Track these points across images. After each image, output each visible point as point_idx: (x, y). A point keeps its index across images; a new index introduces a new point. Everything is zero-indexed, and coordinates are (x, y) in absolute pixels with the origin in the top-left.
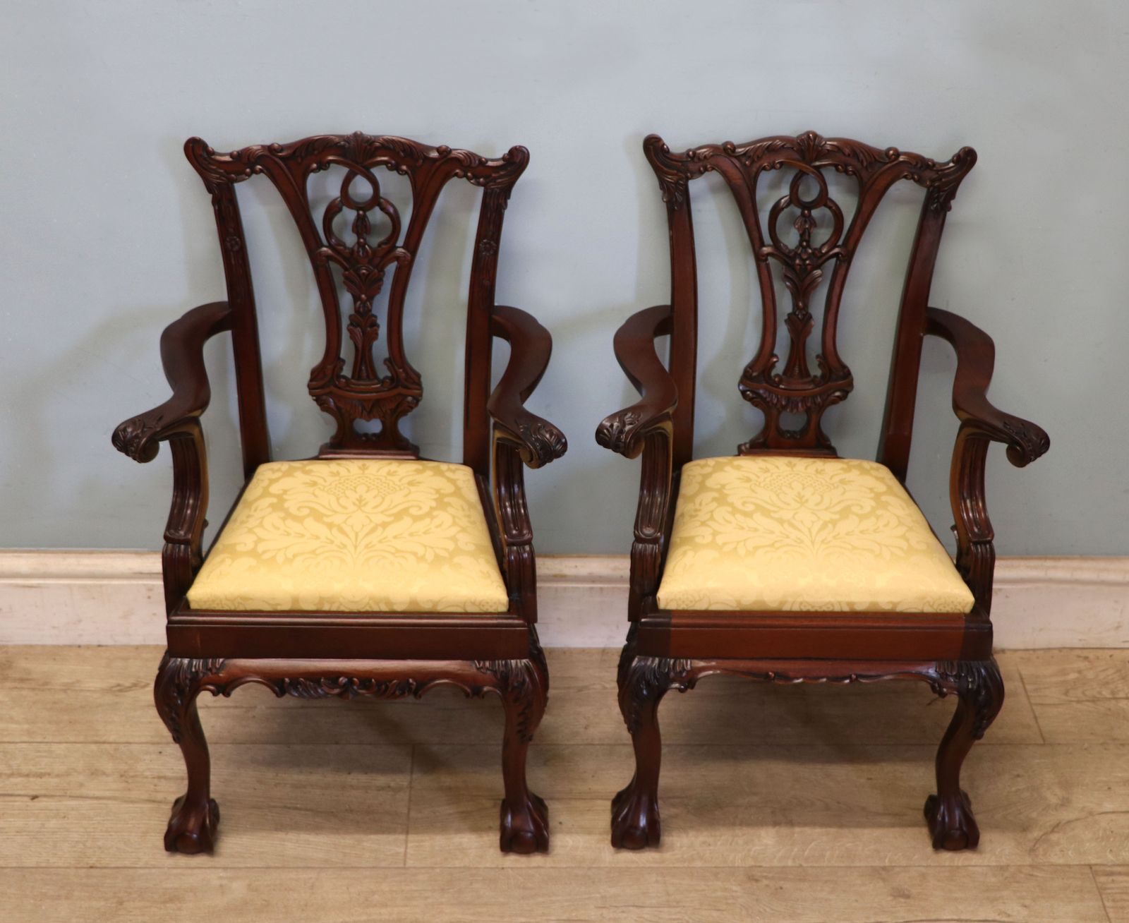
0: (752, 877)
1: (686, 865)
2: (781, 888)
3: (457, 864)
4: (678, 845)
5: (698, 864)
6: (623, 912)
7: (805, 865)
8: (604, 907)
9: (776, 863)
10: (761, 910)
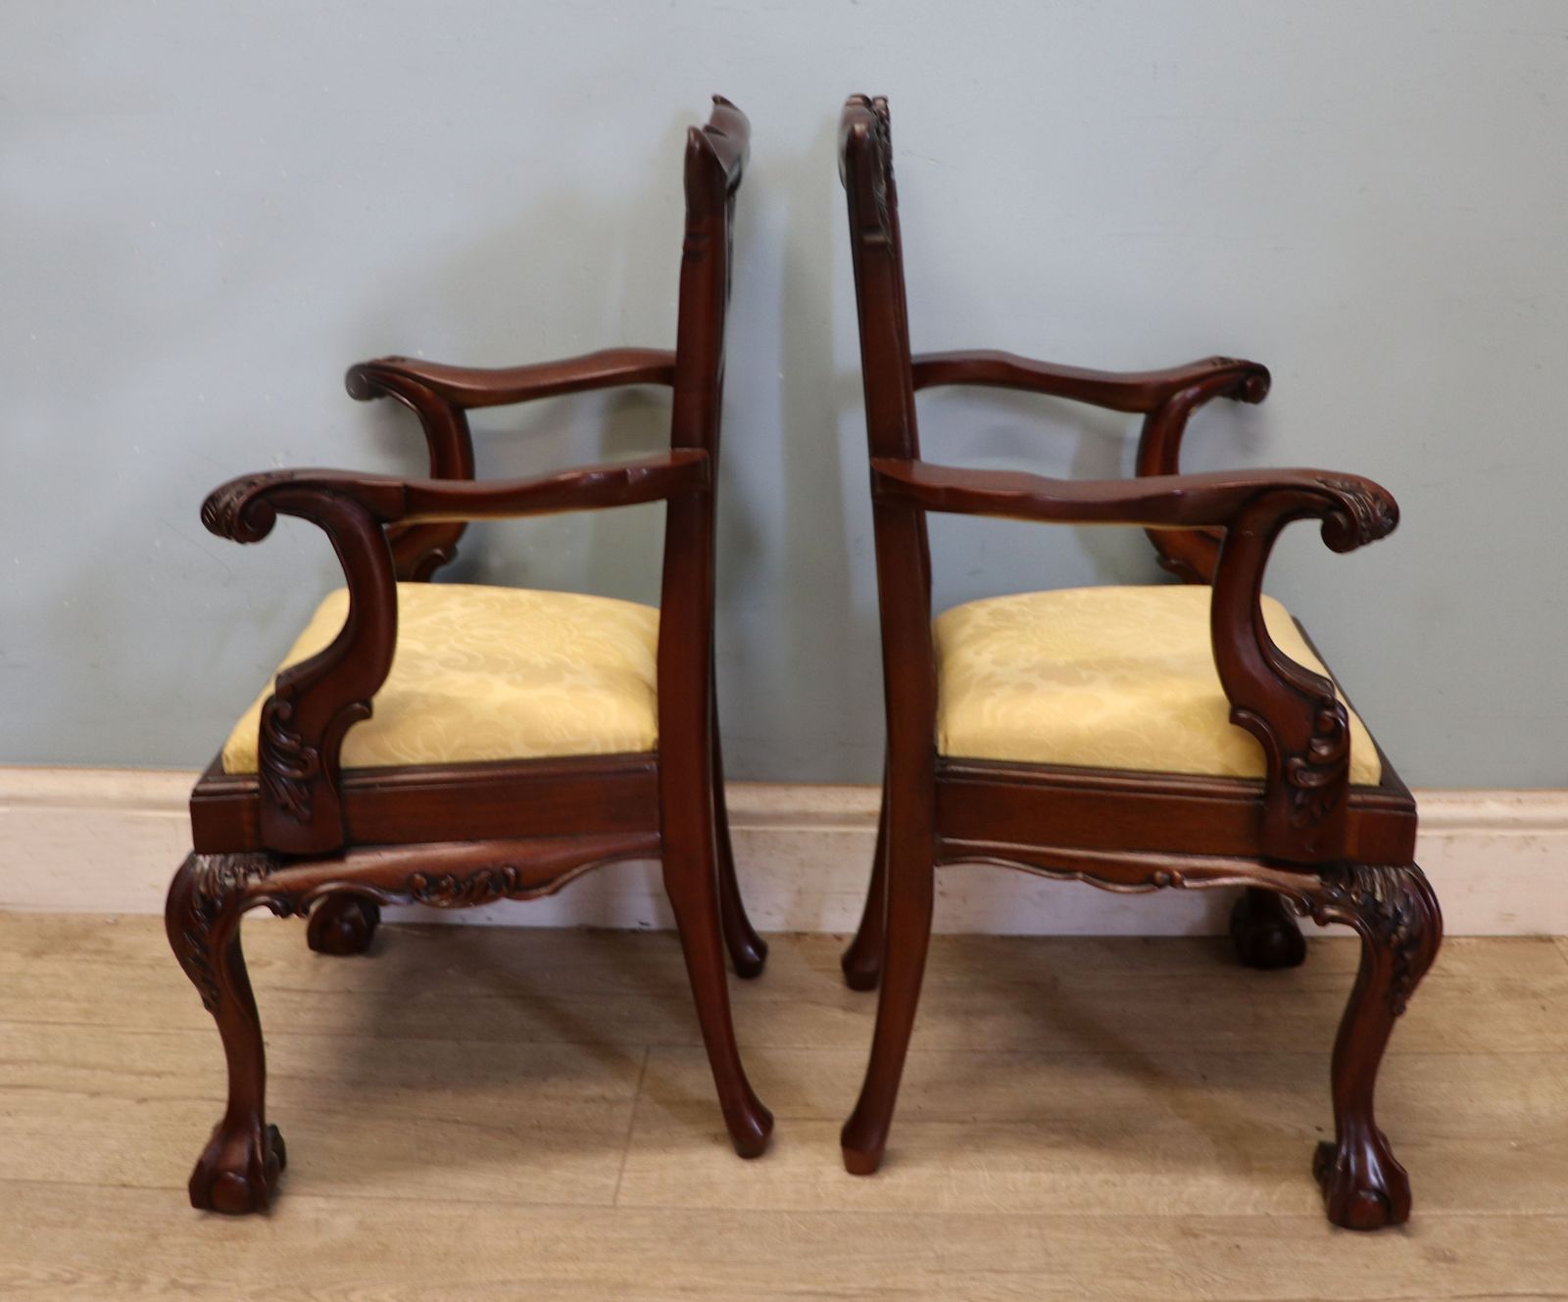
0: (1186, 1230)
1: (1077, 1212)
2: (1238, 1247)
3: (700, 1203)
4: (1063, 1184)
5: (1097, 1211)
6: (973, 1279)
7: (1272, 1213)
8: (942, 1272)
9: (1226, 1211)
10: (1208, 1279)
